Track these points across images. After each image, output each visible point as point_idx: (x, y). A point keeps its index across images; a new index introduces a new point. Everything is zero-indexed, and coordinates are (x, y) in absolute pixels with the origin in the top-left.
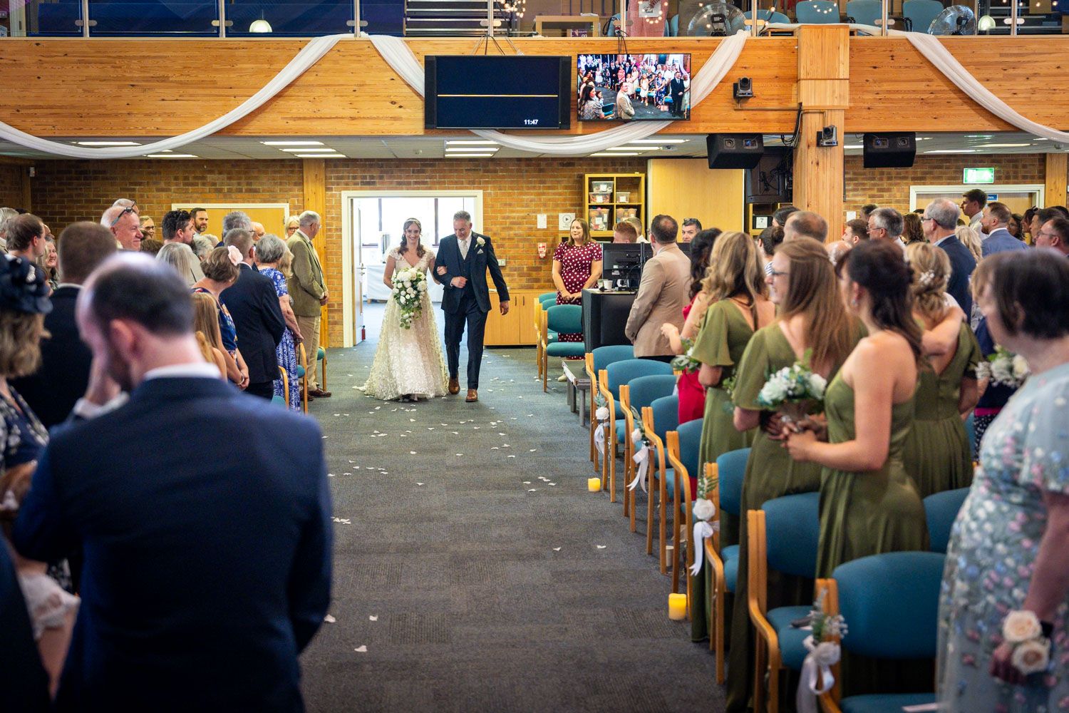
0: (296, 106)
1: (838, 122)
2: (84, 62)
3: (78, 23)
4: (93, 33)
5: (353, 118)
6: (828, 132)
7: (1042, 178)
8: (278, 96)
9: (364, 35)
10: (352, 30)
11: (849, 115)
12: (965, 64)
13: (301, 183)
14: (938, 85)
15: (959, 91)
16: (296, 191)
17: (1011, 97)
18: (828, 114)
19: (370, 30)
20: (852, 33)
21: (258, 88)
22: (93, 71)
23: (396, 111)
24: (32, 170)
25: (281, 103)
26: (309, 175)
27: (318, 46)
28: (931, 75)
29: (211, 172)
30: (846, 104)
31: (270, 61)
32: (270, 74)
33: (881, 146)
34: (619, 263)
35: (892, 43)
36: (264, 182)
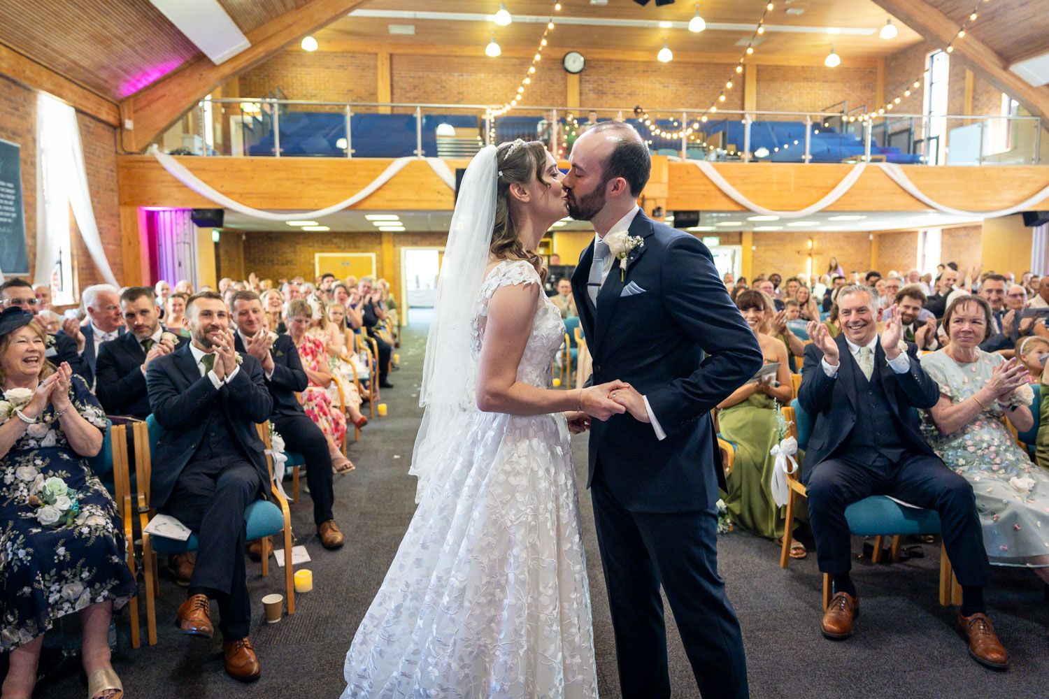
0: (387, 194)
1: (662, 204)
2: (276, 170)
3: (273, 150)
4: (282, 154)
5: (418, 201)
6: (659, 209)
7: (740, 242)
8: (379, 189)
9: (423, 158)
10: (416, 155)
11: (668, 201)
12: (724, 177)
13: (380, 243)
14: (711, 187)
15: (720, 190)
16: (378, 247)
17: (746, 194)
18: (658, 200)
19: (426, 155)
20: (669, 160)
21: (367, 184)
22: (281, 175)
23: (440, 197)
24: (244, 237)
25: (380, 192)
26: (385, 239)
27: (400, 163)
28: (708, 182)
29: (335, 238)
30: (666, 195)
31: (375, 170)
32: (374, 177)
33: (683, 217)
34: (554, 274)
35: (687, 167)
36: (362, 243)
